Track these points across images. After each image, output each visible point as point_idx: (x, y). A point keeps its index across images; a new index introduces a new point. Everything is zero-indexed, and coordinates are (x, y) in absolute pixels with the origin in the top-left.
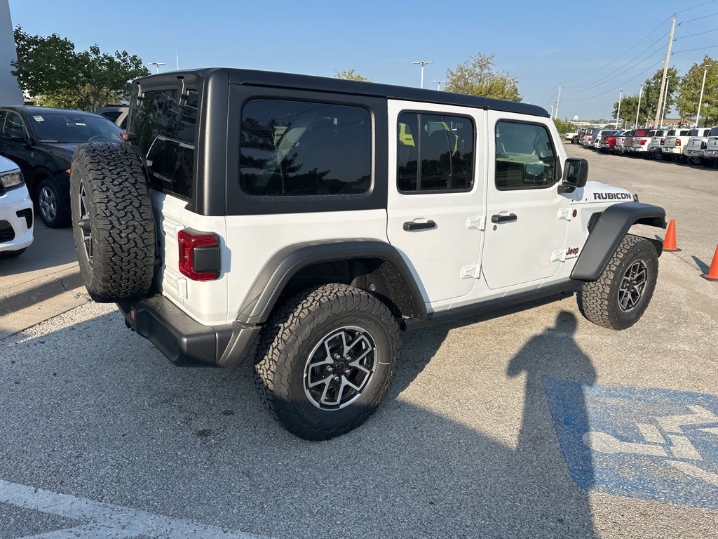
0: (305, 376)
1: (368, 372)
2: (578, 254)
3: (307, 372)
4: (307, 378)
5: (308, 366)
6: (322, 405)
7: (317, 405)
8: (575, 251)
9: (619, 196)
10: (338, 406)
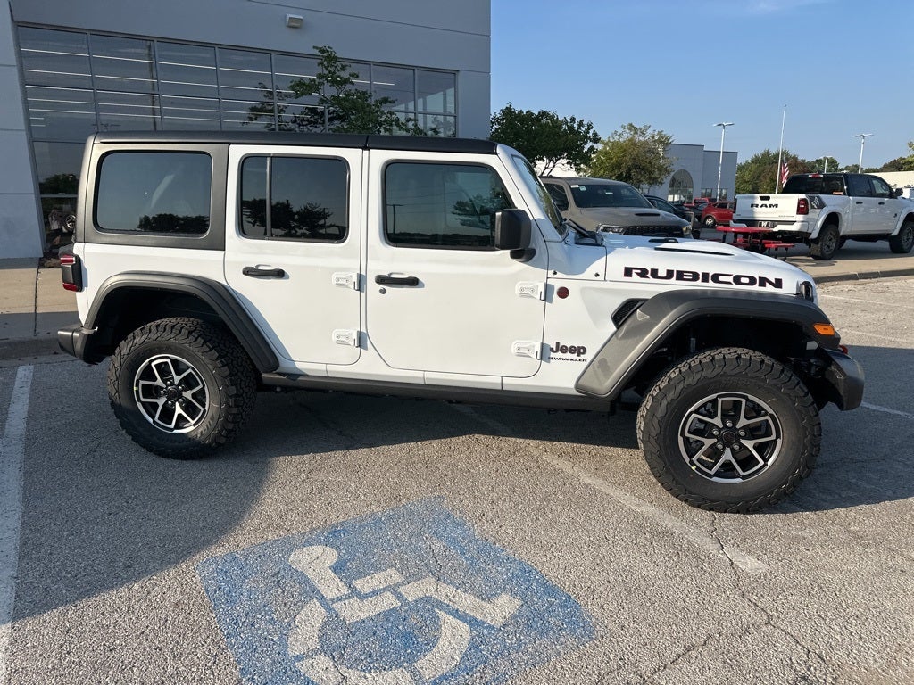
0: (135, 388)
1: (202, 409)
2: (589, 356)
3: (137, 385)
4: (137, 391)
5: (138, 382)
6: (154, 422)
7: (151, 420)
8: (580, 351)
9: (721, 278)
10: (172, 430)
